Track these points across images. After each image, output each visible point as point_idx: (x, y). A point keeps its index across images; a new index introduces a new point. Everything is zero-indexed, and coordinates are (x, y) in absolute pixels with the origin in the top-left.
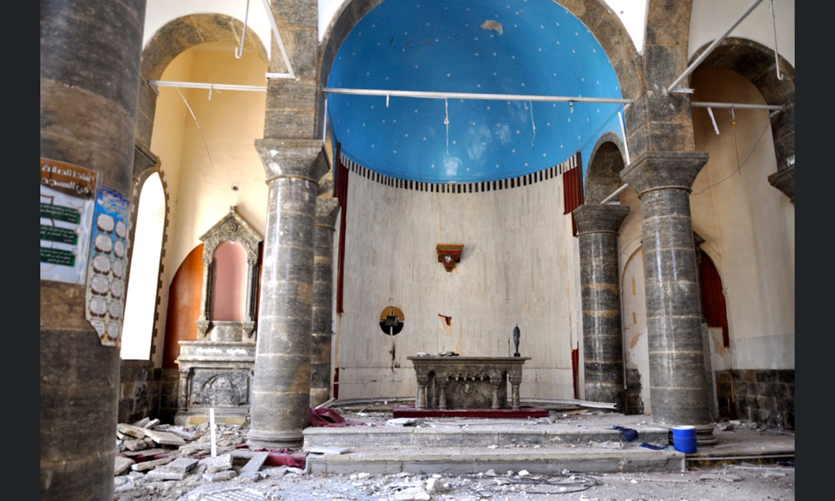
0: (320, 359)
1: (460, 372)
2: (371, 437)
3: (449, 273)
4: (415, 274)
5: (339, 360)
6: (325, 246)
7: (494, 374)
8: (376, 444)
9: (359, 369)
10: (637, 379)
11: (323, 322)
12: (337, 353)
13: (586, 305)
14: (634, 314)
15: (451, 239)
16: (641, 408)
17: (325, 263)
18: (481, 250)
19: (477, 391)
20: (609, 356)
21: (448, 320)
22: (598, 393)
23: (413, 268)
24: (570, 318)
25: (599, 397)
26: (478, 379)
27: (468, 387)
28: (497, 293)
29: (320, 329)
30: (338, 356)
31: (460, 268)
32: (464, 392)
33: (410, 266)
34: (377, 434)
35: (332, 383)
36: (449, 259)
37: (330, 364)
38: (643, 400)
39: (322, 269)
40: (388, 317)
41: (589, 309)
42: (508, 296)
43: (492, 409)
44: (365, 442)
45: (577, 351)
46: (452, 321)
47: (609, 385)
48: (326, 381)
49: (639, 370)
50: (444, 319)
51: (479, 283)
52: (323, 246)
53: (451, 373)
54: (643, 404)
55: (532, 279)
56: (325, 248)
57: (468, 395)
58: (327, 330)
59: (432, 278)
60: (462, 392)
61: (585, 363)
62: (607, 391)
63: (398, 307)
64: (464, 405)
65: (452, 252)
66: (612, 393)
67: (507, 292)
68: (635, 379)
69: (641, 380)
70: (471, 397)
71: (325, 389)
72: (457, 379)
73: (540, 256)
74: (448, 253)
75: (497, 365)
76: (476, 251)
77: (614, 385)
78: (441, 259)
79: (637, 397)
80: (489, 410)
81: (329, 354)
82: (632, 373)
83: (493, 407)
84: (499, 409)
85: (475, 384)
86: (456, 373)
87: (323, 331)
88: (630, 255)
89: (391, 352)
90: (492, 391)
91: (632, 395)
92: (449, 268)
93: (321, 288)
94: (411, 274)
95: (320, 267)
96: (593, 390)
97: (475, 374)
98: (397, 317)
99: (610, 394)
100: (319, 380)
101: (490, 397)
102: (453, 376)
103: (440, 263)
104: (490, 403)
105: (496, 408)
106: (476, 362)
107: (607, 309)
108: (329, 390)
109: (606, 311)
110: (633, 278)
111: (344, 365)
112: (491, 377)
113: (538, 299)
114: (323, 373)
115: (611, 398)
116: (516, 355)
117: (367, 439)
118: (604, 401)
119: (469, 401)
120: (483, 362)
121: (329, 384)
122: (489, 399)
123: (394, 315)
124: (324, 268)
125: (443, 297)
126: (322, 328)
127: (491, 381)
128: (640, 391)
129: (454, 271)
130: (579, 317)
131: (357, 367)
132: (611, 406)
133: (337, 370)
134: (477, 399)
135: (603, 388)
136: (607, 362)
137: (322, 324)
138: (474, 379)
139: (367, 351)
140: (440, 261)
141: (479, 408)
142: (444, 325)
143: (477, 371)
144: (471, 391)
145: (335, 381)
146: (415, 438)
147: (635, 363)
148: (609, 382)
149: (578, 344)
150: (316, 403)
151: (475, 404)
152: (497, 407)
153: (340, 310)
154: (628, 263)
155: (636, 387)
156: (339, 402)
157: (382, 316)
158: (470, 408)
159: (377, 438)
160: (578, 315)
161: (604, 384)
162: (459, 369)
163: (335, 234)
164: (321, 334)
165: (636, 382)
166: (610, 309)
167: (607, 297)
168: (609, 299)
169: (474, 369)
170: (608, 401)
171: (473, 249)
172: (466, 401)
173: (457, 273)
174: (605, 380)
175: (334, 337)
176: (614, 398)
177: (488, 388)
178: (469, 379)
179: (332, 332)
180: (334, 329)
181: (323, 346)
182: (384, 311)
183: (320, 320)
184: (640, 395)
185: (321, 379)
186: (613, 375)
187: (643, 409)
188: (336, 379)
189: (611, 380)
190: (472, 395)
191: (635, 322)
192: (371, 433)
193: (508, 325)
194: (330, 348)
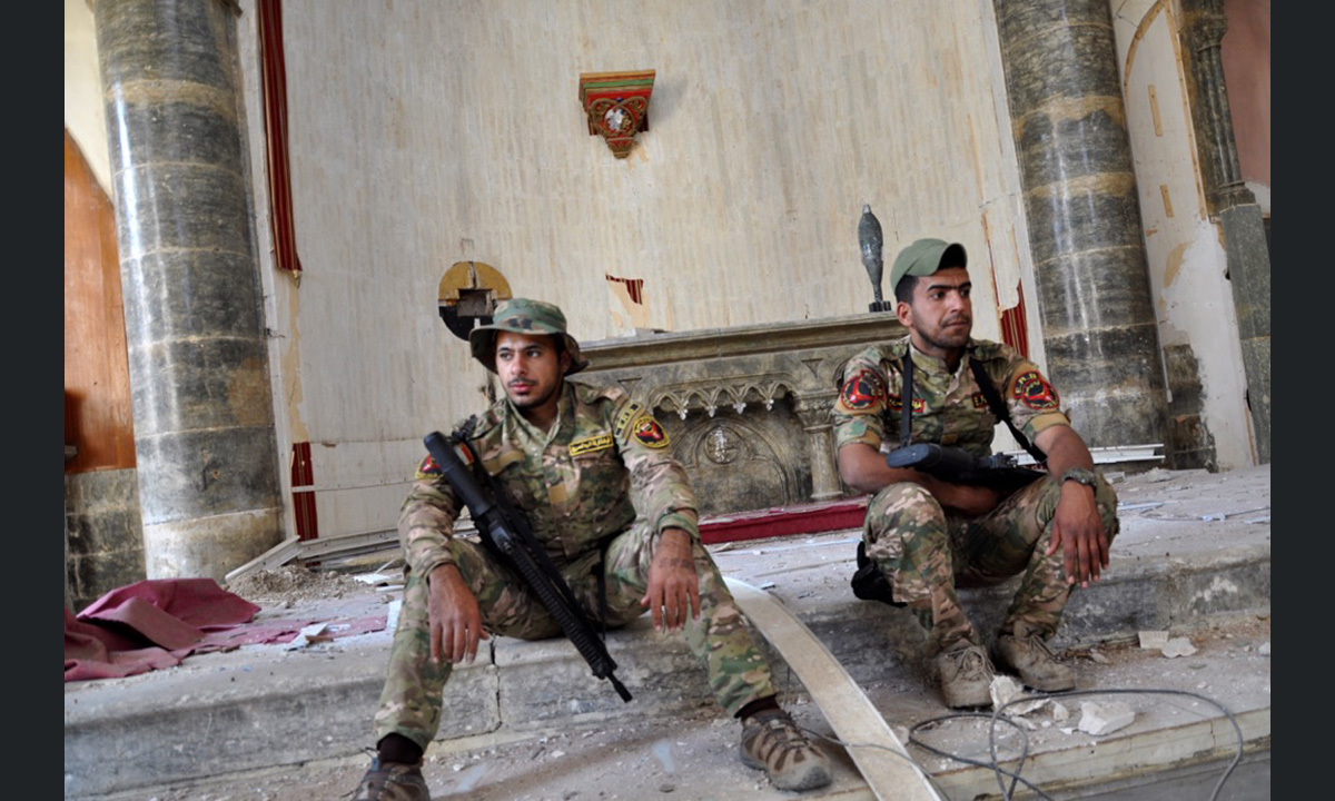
0: (228, 417)
1: (690, 391)
2: (259, 724)
3: (623, 162)
4: (529, 169)
5: (305, 417)
6: (201, 49)
7: (810, 383)
8: (289, 757)
9: (388, 445)
10: (1190, 371)
11: (224, 297)
12: (293, 395)
13: (1033, 173)
14: (1164, 190)
15: (618, 58)
16: (1207, 451)
17: (205, 103)
18: (703, 91)
19: (753, 451)
20: (1119, 307)
21: (634, 288)
22: (1101, 421)
23: (522, 155)
24: (984, 222)
25: (1105, 432)
26: (755, 408)
27: (722, 440)
28: (760, 198)
29: (211, 318)
30: (302, 407)
31: (651, 146)
32: (713, 460)
33: (510, 149)
34: (288, 698)
35: (287, 489)
36: (617, 118)
37: (270, 430)
38: (1212, 428)
39: (198, 123)
40: (463, 292)
41: (1043, 181)
42: (789, 201)
43: (813, 501)
44: (222, 752)
45: (1019, 311)
46: (645, 291)
47: (1133, 392)
48: (261, 484)
49: (1193, 347)
50: (625, 286)
51: (707, 178)
52: (192, 48)
53: (660, 397)
54: (1211, 438)
55: (854, 141)
56: (202, 56)
57: (724, 467)
58: (242, 320)
59: (577, 179)
60: (703, 459)
61: (1045, 342)
62: (1129, 411)
63: (489, 263)
64: (717, 501)
65: (625, 95)
66: (1144, 416)
67: (787, 192)
68: (1184, 373)
69: (1201, 374)
70: (736, 471)
71: (260, 513)
72: (683, 417)
73: (871, 74)
74: (617, 99)
75: (816, 353)
76: (689, 95)
77: (1147, 391)
78: (597, 125)
79: (1194, 423)
80: (804, 509)
81: (263, 401)
82: (1176, 356)
83: (819, 494)
84: (840, 498)
85: (745, 430)
86: (679, 392)
87: (227, 323)
88: (1138, 24)
89: (483, 389)
90: (803, 443)
91: (1181, 418)
92: (622, 146)
93: (200, 183)
94: (517, 173)
95: (187, 115)
96: (1084, 415)
97: (744, 391)
98: (490, 290)
99: (1136, 417)
100: (230, 484)
101: (800, 464)
102: (667, 408)
103: (594, 137)
104: (805, 485)
105: (828, 499)
106: (744, 347)
107: (1104, 169)
108: (278, 514)
109: (1103, 175)
110: (1151, 87)
111: (330, 436)
112: (799, 393)
113: (878, 194)
114: (246, 462)
115: (1142, 429)
116: (875, 307)
117: (235, 737)
118: (1120, 442)
119: (732, 484)
120: (769, 344)
121: (278, 493)
122: (798, 472)
123: (479, 286)
124: (206, 120)
125: (614, 227)
126: (221, 314)
127: (803, 406)
128: (1202, 404)
129: (635, 155)
130: (1015, 213)
131: (382, 439)
132: (1145, 453)
133: (302, 451)
134: (757, 477)
135: (1115, 405)
136: (1122, 327)
137: (217, 303)
138: (740, 407)
139: (410, 390)
140: (594, 131)
141: (768, 505)
142: (625, 305)
143: (750, 378)
144: (733, 452)
145: (295, 482)
146: (506, 687)
147: (1180, 327)
148: (1132, 384)
149: (1020, 289)
150: (227, 561)
151: (754, 495)
152: (832, 492)
153: (287, 259)
154: (1133, 45)
155: (1190, 394)
156: (326, 544)
157: (442, 291)
158: (738, 508)
159: (293, 722)
160: (1013, 205)
161: (1117, 393)
162: (687, 378)
163: (241, 23)
164: (216, 335)
165: (1189, 379)
166: (1114, 169)
167: (1102, 136)
168: (1108, 140)
169: (738, 372)
170: (1136, 438)
171: (680, 89)
172: (722, 488)
173: (644, 159)
174: (1118, 378)
175: (275, 348)
176: (1150, 430)
177: (789, 436)
178: (725, 413)
179: (267, 331)
180: (272, 320)
181: (231, 373)
182: (449, 276)
183: (208, 289)
184: (1203, 416)
185: (237, 479)
186: (1140, 364)
187: (1213, 453)
188: (302, 473)
189: (1137, 378)
190: (741, 464)
191: (1169, 212)
192: (255, 701)
193: (798, 279)
194: (268, 382)
